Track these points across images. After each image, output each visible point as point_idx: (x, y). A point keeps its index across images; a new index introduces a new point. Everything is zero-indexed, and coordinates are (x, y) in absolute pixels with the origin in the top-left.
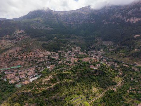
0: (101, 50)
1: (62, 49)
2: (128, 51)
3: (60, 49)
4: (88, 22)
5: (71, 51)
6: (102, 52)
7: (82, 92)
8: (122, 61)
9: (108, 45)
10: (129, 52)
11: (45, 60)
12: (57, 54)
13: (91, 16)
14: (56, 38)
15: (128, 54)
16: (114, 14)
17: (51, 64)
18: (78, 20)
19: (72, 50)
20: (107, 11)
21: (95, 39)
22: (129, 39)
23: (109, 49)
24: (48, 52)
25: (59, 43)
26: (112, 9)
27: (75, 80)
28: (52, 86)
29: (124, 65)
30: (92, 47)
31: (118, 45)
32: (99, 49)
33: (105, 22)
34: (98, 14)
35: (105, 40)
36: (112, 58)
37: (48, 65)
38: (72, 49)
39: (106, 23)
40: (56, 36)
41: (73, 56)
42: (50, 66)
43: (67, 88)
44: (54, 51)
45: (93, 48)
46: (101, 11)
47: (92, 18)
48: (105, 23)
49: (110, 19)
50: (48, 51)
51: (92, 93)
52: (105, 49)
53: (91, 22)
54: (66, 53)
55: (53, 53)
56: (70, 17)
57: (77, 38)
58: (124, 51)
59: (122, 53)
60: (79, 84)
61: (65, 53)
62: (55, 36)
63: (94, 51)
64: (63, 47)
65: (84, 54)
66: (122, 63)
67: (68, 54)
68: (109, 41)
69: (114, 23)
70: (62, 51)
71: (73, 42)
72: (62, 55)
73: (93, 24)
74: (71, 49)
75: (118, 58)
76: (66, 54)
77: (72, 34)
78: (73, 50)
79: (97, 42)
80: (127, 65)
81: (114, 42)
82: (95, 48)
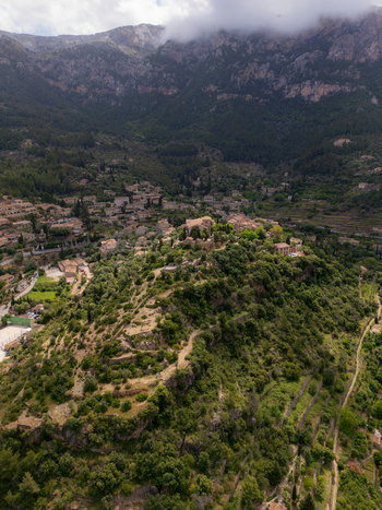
0: (235, 194)
1: (83, 191)
2: (334, 193)
3: (70, 192)
4: (150, 89)
5: (127, 199)
6: (239, 201)
7: (302, 364)
8: (326, 227)
9: (248, 175)
10: (342, 193)
11: (21, 240)
12: (68, 211)
13: (163, 67)
14: (28, 143)
15: (341, 201)
16: (247, 66)
17: (63, 256)
18: (110, 79)
19: (130, 194)
20: (219, 52)
21: (196, 152)
22: (321, 153)
23: (259, 188)
24: (19, 202)
25: (58, 162)
26: (235, 45)
27: (251, 310)
28: (182, 361)
29: (343, 240)
30: (197, 183)
31: (286, 174)
32: (225, 191)
33: (220, 93)
34: (184, 60)
35: (231, 157)
36: (289, 220)
37: (44, 261)
38: (130, 188)
39: (225, 96)
40: (28, 136)
41: (142, 216)
42: (55, 265)
43: (235, 356)
44: (47, 200)
45: (201, 187)
46: (196, 51)
47: (165, 75)
48: (219, 97)
49: (235, 81)
50: (15, 196)
51: (332, 359)
52: (244, 189)
53: (162, 89)
54: (108, 206)
55: (45, 206)
56: (73, 63)
57: (124, 148)
58: (319, 194)
59: (315, 198)
60: (273, 330)
61: (102, 205)
62: (24, 133)
63: (208, 199)
64: (84, 182)
65: (189, 209)
66: (329, 233)
67: (117, 211)
68: (248, 162)
69: (249, 97)
70: (86, 198)
71: (115, 162)
72: (93, 214)
73: (172, 97)
74: (124, 191)
75: (310, 218)
76: (108, 212)
77: (98, 131)
78: (132, 194)
79: (207, 164)
80: (352, 237)
81: (265, 168)
82: (209, 185)
